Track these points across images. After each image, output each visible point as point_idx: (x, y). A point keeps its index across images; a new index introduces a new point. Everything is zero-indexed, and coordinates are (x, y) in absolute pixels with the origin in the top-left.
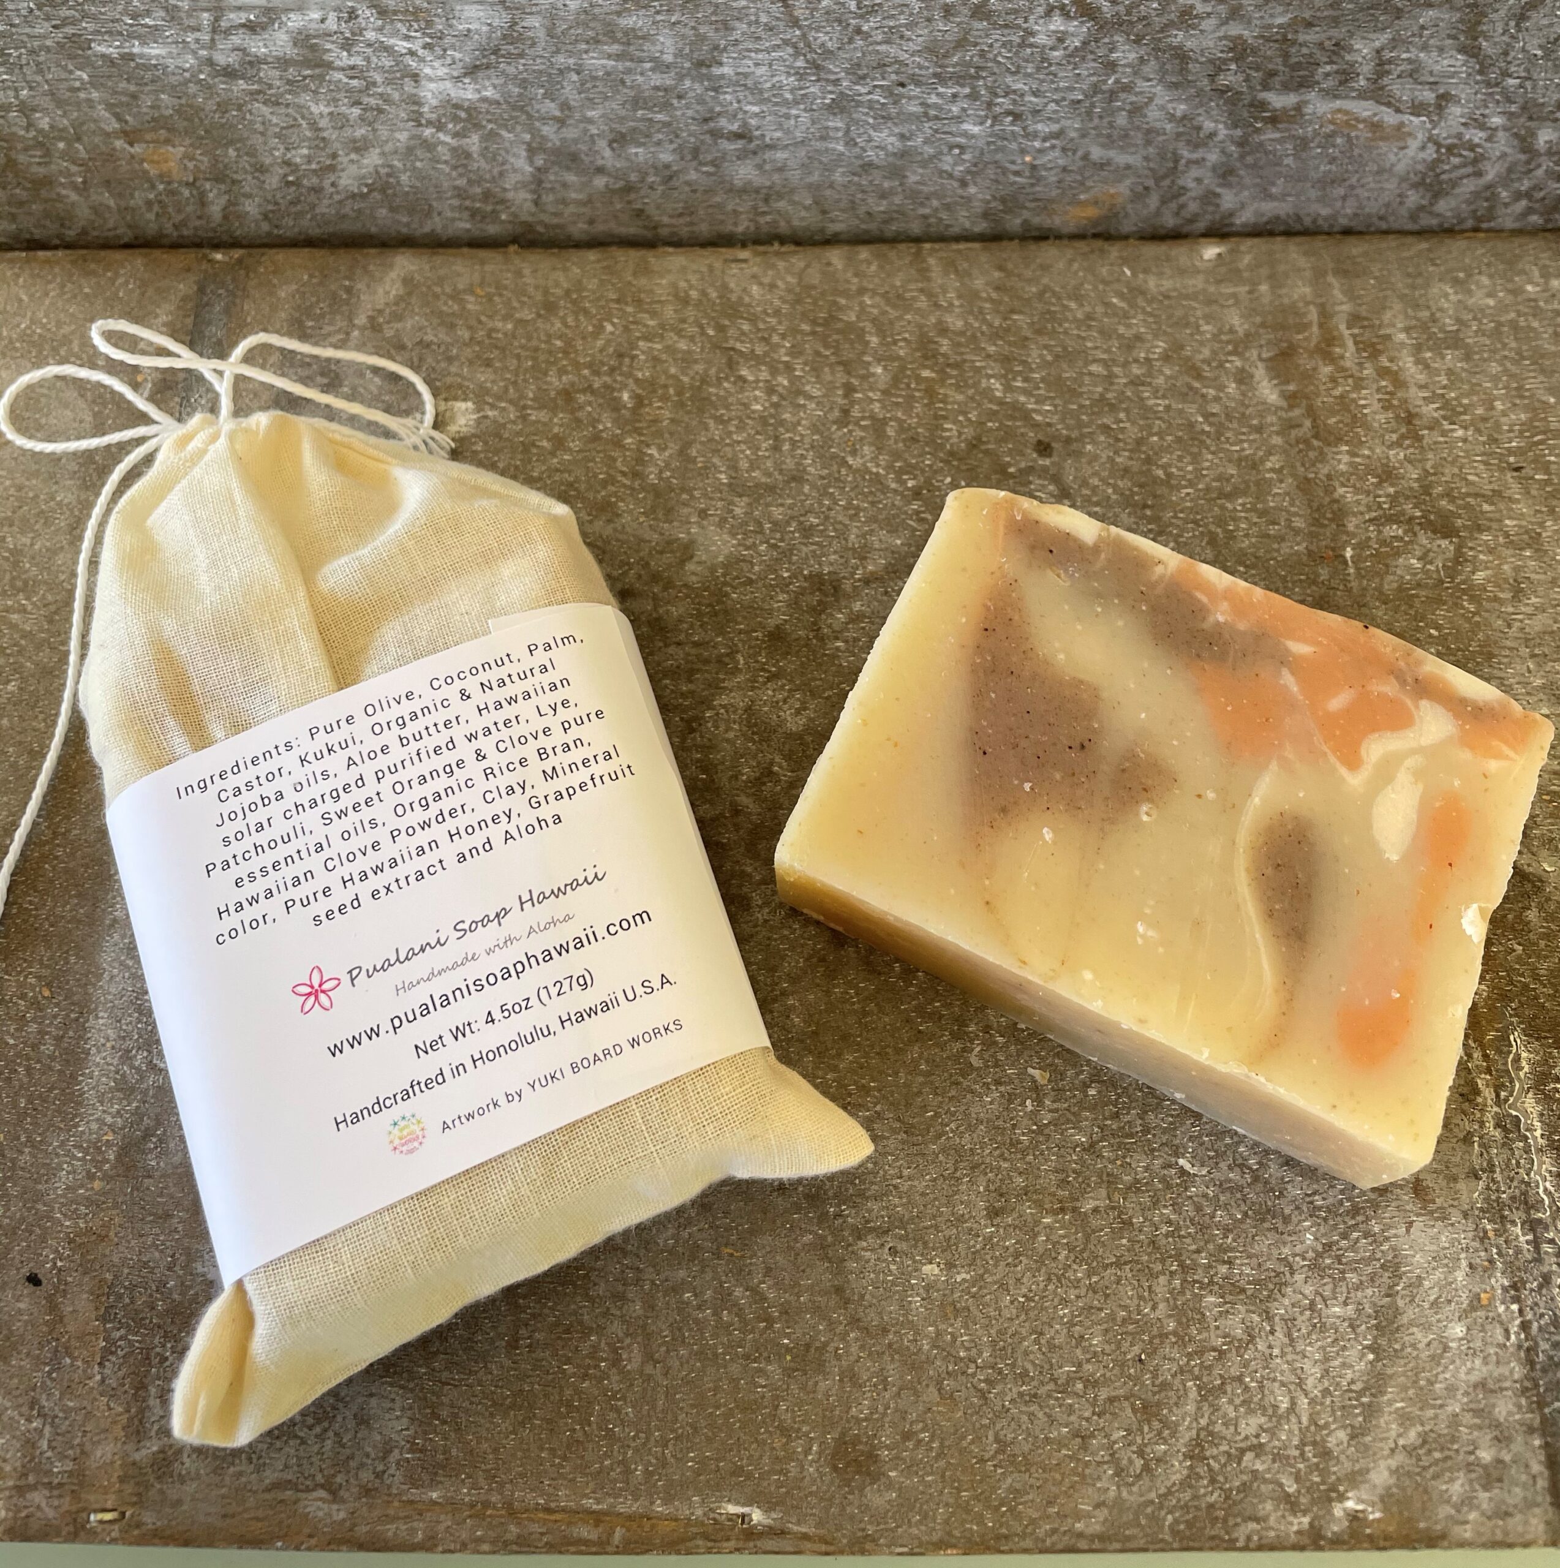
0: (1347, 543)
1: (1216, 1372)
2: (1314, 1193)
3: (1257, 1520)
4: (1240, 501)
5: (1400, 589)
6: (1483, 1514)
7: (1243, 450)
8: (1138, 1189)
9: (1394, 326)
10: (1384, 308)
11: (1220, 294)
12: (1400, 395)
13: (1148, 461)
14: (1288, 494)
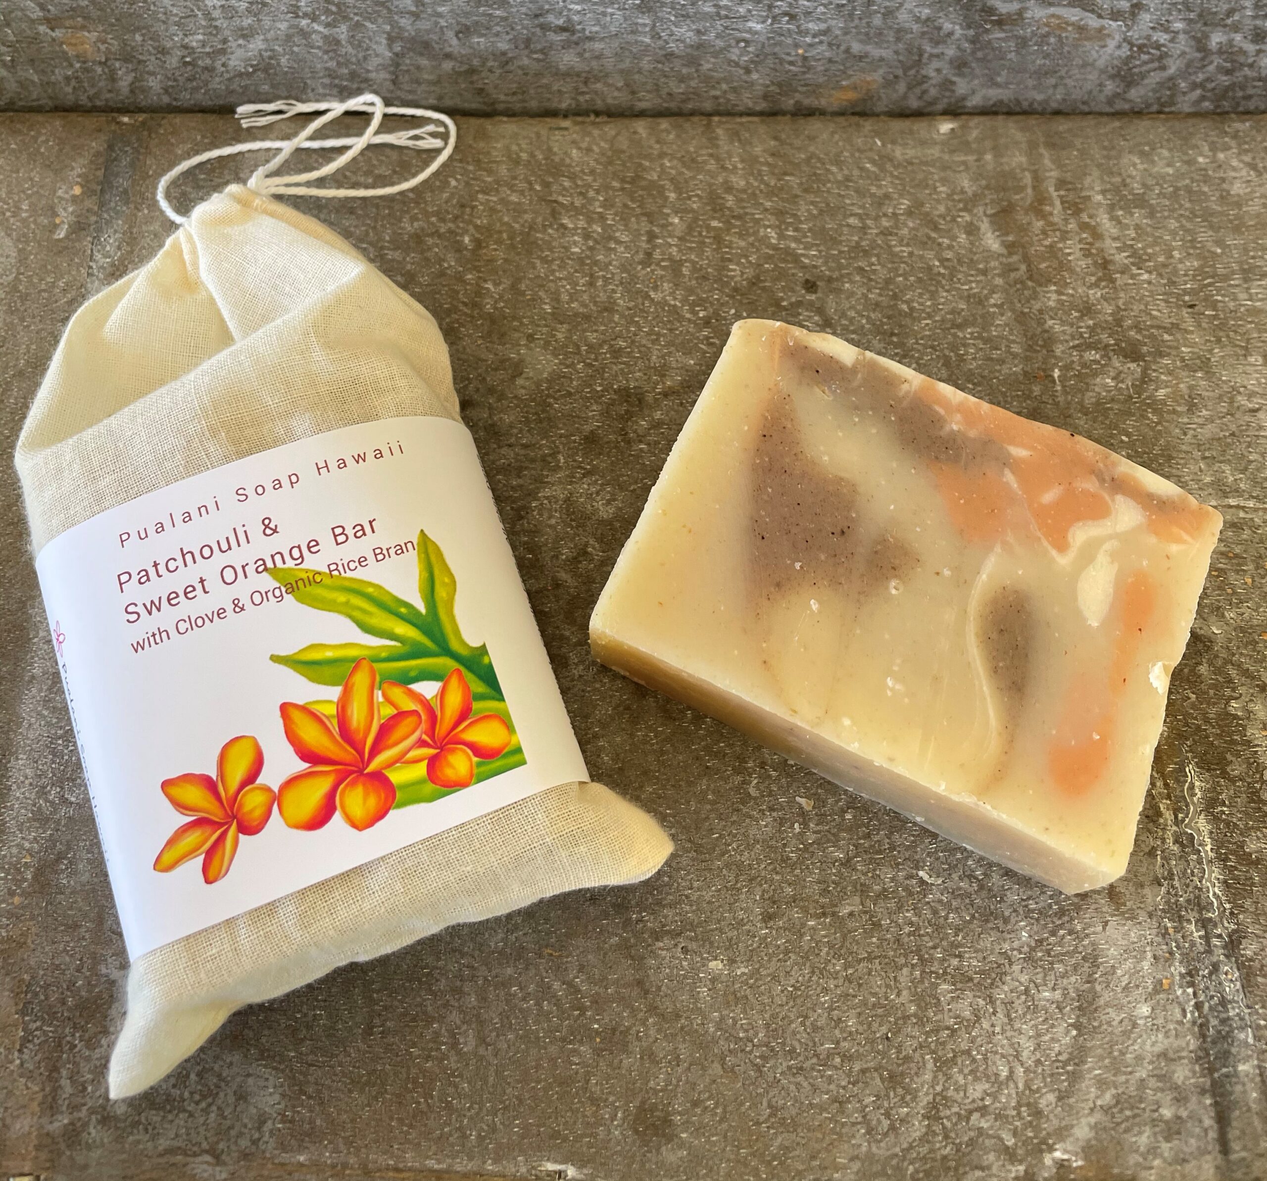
0: (1055, 365)
1: (949, 1047)
2: (1029, 898)
3: (982, 1169)
4: (969, 330)
5: (1098, 403)
6: (1165, 1160)
7: (971, 289)
8: (886, 896)
9: (1093, 189)
10: (1085, 174)
11: (954, 162)
12: (1097, 245)
13: (895, 297)
14: (1008, 325)
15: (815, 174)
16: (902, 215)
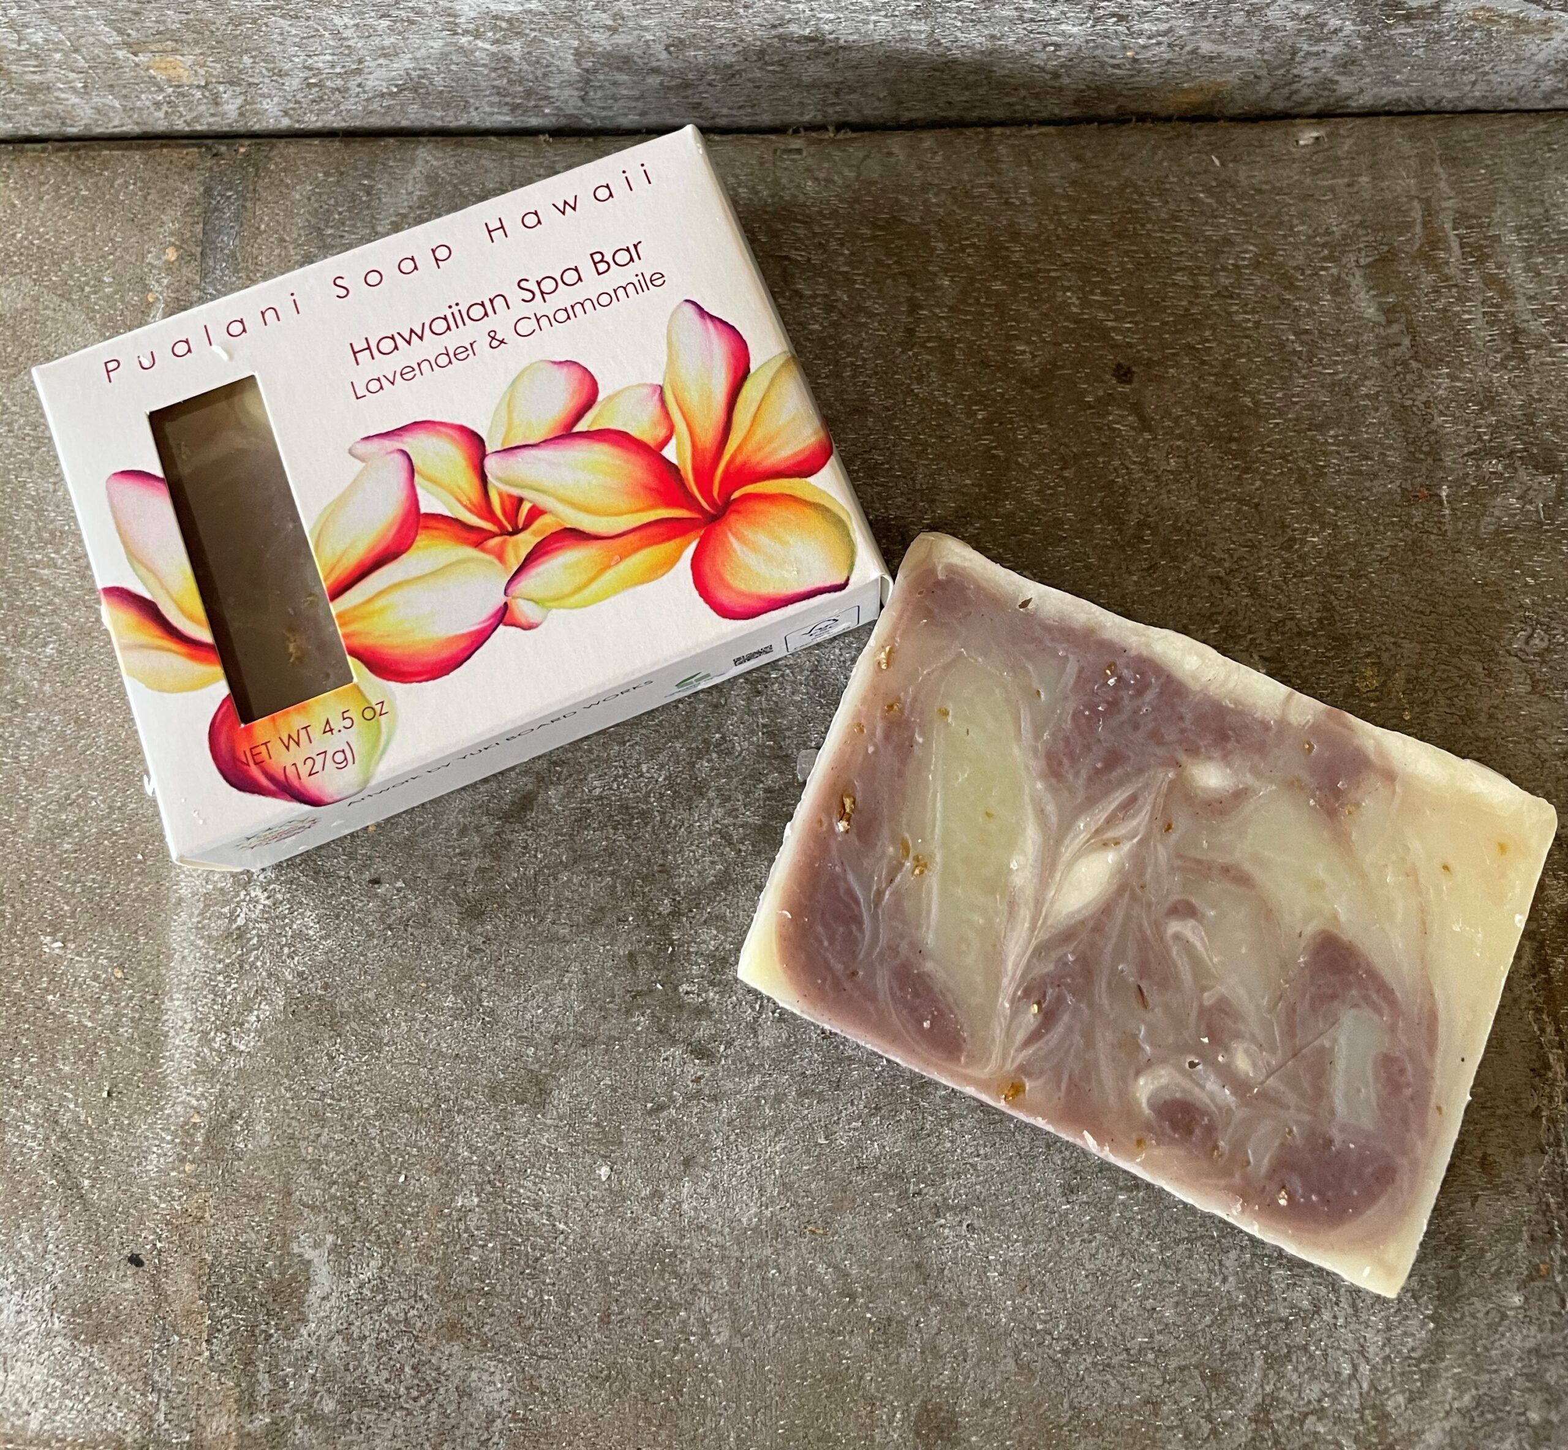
0: (1443, 479)
4: (1332, 433)
5: (1497, 533)
7: (1336, 373)
9: (1504, 225)
10: (1494, 204)
11: (1317, 187)
12: (1506, 308)
13: (1235, 386)
14: (1383, 424)
15: (1131, 211)
16: (1246, 267)
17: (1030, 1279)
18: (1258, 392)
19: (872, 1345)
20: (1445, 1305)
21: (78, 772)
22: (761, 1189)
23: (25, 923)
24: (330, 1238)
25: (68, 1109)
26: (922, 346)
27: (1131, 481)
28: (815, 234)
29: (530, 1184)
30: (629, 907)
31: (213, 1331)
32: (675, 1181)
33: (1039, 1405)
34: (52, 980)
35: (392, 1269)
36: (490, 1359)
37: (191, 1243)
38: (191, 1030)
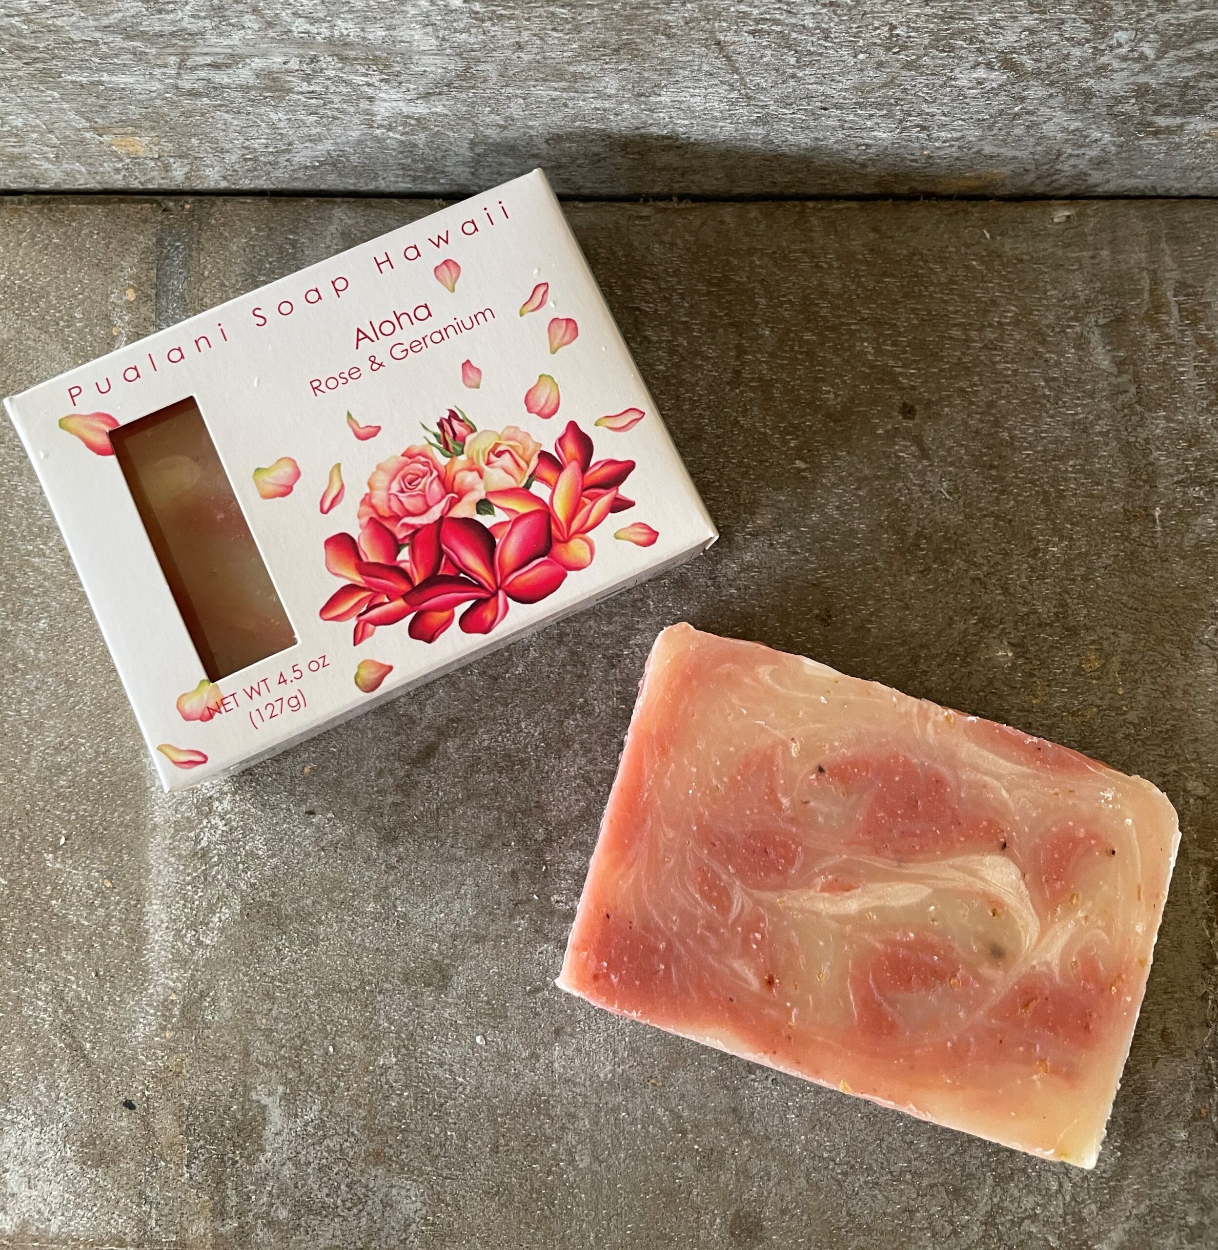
0: (1157, 503)
4: (1071, 463)
7: (1076, 414)
11: (1068, 258)
12: (1212, 363)
13: (996, 423)
14: (1112, 456)
15: (917, 275)
16: (1008, 324)
17: (819, 1120)
18: (1015, 429)
19: (699, 1169)
20: (1128, 1140)
21: (69, 723)
22: (615, 1052)
23: (31, 843)
24: (281, 1089)
25: (71, 989)
26: (746, 385)
27: (912, 500)
28: (661, 289)
29: (436, 1048)
30: (512, 834)
31: (191, 1158)
32: (548, 1046)
33: (824, 1213)
34: (55, 888)
35: (330, 1112)
36: (407, 1179)
37: (172, 1091)
38: (167, 928)
